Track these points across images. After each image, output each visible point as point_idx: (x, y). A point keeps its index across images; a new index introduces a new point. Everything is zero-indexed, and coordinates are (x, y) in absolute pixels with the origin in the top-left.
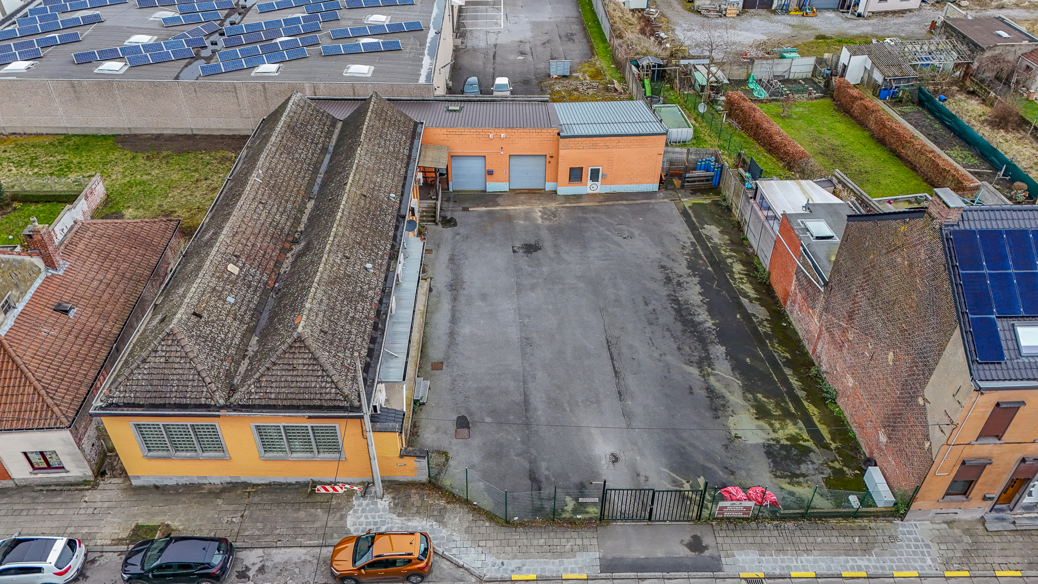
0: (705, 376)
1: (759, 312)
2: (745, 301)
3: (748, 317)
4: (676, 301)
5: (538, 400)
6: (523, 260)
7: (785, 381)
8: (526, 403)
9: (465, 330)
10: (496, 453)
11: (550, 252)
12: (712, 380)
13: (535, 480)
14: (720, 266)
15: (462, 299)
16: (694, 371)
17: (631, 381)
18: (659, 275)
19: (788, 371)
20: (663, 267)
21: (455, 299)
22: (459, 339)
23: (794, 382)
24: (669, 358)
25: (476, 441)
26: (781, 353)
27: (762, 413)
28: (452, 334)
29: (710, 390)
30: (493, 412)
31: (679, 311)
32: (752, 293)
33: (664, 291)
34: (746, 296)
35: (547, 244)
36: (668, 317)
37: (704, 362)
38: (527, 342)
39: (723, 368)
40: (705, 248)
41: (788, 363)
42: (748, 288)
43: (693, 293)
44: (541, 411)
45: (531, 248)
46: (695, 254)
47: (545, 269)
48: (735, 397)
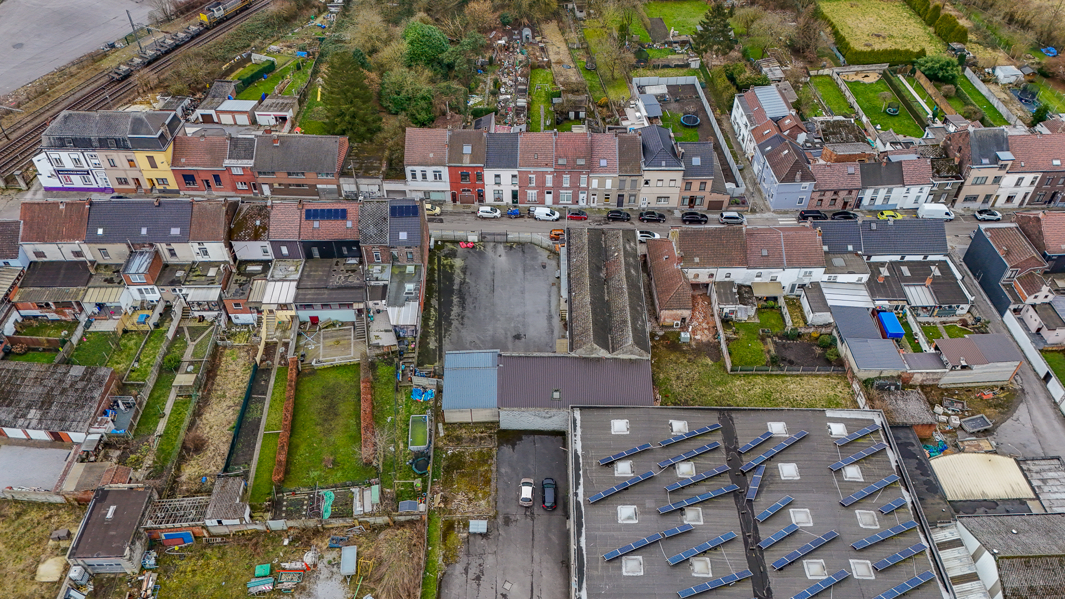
0: (465, 278)
1: (434, 302)
2: (437, 307)
3: (439, 300)
4: (463, 308)
5: (520, 272)
6: (521, 331)
7: (439, 275)
8: (524, 272)
9: (545, 297)
10: (534, 258)
11: (509, 334)
12: (463, 277)
13: (524, 252)
14: (438, 324)
15: (547, 311)
16: (467, 280)
17: (489, 278)
18: (466, 320)
19: (436, 279)
20: (462, 324)
21: (550, 311)
22: (547, 294)
23: (436, 275)
24: (474, 284)
25: (540, 262)
26: (435, 286)
27: (452, 267)
28: (550, 296)
29: (465, 273)
30: (535, 269)
31: (464, 303)
32: (432, 310)
33: (467, 312)
34: (435, 309)
35: (510, 339)
36: (469, 300)
37: (463, 283)
38: (523, 292)
39: (457, 281)
40: (440, 335)
41: (434, 281)
42: (433, 312)
43: (455, 310)
44: (520, 270)
45: (517, 337)
46: (446, 330)
47: (513, 325)
48: (458, 271)
